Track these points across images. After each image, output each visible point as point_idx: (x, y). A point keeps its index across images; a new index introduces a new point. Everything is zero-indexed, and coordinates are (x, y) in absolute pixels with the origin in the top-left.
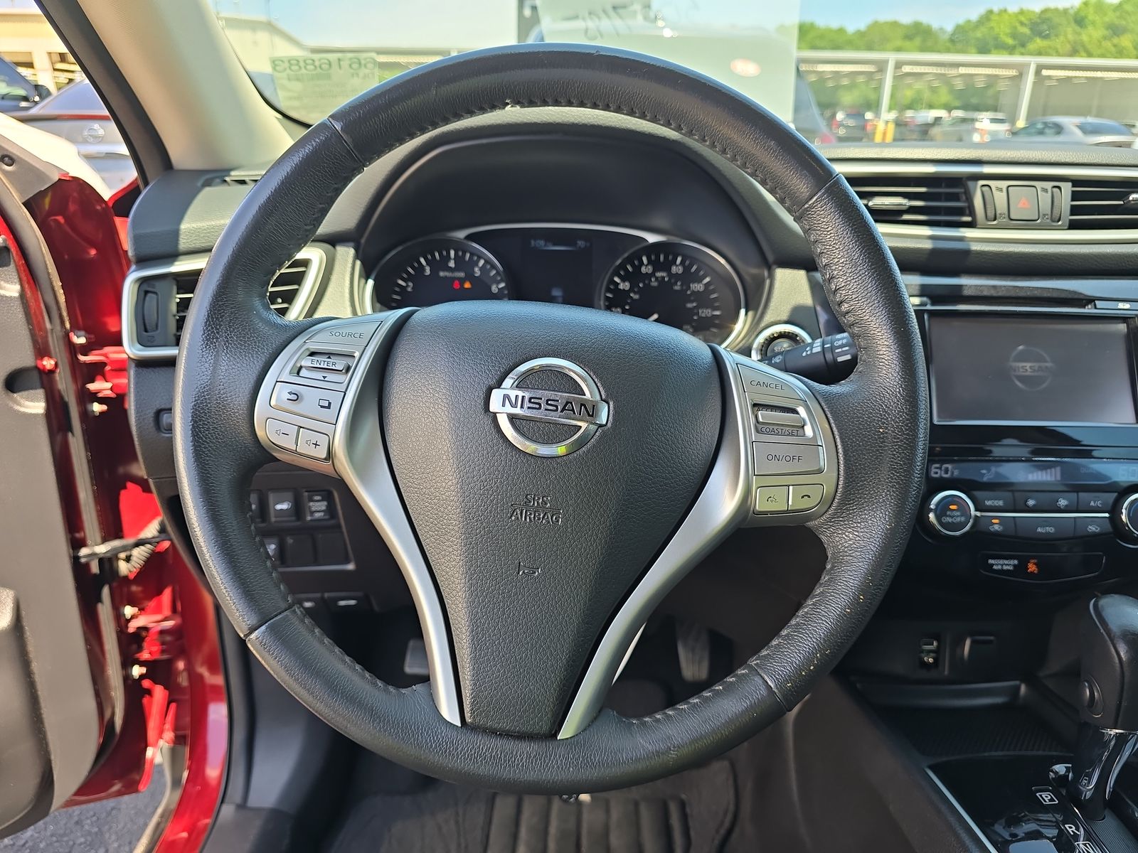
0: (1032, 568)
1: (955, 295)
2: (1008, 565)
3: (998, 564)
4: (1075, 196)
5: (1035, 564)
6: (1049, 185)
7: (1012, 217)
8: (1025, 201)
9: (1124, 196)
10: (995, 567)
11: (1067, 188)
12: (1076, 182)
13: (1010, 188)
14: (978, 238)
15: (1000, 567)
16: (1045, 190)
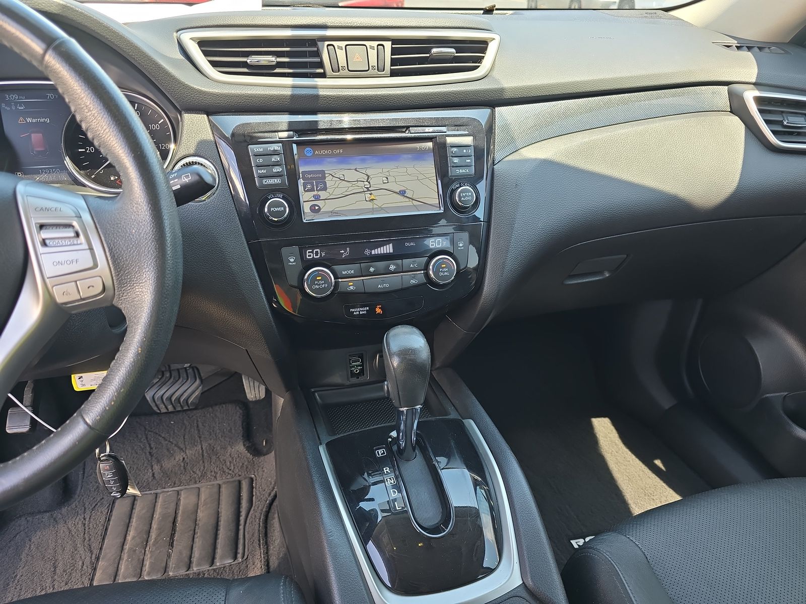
0: (378, 310)
1: (313, 129)
2: (363, 311)
3: (356, 311)
4: (394, 51)
5: (380, 308)
6: (375, 44)
7: (350, 69)
8: (358, 56)
9: (428, 50)
10: (355, 313)
11: (388, 45)
12: (395, 41)
13: (347, 47)
14: (327, 86)
15: (358, 313)
16: (372, 48)
